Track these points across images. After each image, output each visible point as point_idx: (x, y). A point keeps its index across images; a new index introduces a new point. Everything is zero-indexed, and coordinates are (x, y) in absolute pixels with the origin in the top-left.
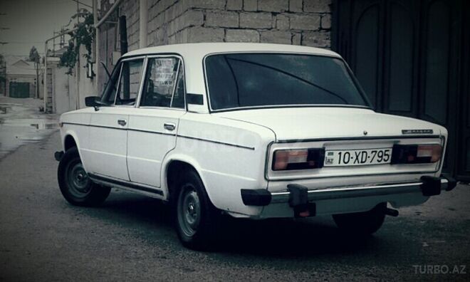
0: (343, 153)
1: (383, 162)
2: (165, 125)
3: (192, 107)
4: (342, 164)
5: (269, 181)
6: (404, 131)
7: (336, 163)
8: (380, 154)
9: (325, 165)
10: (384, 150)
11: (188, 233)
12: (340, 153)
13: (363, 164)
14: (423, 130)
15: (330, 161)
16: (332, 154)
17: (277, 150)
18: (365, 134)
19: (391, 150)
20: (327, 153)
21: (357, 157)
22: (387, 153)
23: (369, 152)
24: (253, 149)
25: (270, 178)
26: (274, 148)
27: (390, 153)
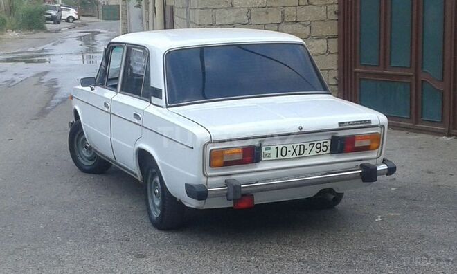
0: (280, 147)
1: (322, 152)
2: (135, 115)
3: (154, 100)
4: (280, 157)
5: (207, 177)
6: (340, 124)
7: (273, 156)
8: (319, 146)
9: (263, 159)
10: (321, 142)
11: (156, 214)
12: (277, 148)
13: (301, 156)
14: (361, 121)
15: (268, 155)
16: (270, 149)
17: (213, 150)
18: (301, 129)
19: (329, 141)
20: (263, 148)
21: (295, 150)
22: (325, 144)
23: (307, 145)
24: (192, 148)
25: (209, 174)
26: (210, 147)
27: (328, 144)
